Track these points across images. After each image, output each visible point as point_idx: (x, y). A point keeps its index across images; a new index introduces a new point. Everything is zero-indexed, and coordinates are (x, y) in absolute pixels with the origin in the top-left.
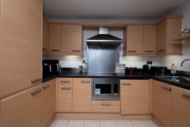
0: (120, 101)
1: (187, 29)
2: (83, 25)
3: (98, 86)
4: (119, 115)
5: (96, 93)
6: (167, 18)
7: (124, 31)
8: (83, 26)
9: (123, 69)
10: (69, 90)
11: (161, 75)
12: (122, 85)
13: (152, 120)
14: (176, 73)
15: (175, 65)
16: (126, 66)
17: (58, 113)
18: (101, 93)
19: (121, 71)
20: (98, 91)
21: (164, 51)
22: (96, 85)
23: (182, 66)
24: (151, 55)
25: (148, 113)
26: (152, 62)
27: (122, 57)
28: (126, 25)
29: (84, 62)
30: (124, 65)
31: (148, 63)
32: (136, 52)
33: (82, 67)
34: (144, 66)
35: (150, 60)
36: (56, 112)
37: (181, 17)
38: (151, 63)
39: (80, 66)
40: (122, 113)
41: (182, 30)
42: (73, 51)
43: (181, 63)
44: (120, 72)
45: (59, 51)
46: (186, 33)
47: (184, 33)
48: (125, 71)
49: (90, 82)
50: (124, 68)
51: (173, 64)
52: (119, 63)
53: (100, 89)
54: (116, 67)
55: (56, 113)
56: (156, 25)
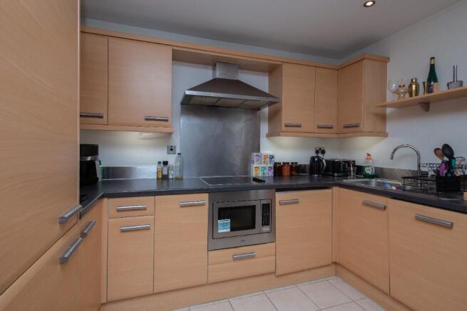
0: (274, 244)
1: (404, 86)
2: (175, 48)
3: (223, 213)
4: (272, 277)
5: (220, 231)
6: (364, 59)
7: (269, 76)
8: (174, 51)
9: (269, 167)
10: (146, 232)
11: (349, 177)
12: (280, 204)
13: (336, 275)
14: (373, 173)
15: (372, 156)
16: (277, 160)
17: (109, 302)
18: (232, 229)
19: (265, 171)
20: (224, 227)
21: (357, 126)
22: (220, 210)
23: (392, 158)
24: (323, 135)
25: (330, 262)
26: (326, 150)
27: (266, 139)
28: (280, 63)
29: (172, 150)
30: (272, 157)
31: (317, 152)
32: (300, 126)
33: (165, 163)
34: (313, 159)
35: (322, 145)
36: (104, 301)
37: (385, 60)
38: (323, 152)
39: (159, 163)
40: (279, 272)
41: (392, 87)
42: (146, 119)
43: (390, 154)
44: (264, 174)
45: (102, 117)
46: (402, 93)
47: (399, 94)
48: (272, 171)
49: (203, 205)
50: (272, 165)
51: (369, 155)
52: (259, 152)
53: (229, 221)
54: (253, 162)
55: (103, 304)
56: (338, 70)
